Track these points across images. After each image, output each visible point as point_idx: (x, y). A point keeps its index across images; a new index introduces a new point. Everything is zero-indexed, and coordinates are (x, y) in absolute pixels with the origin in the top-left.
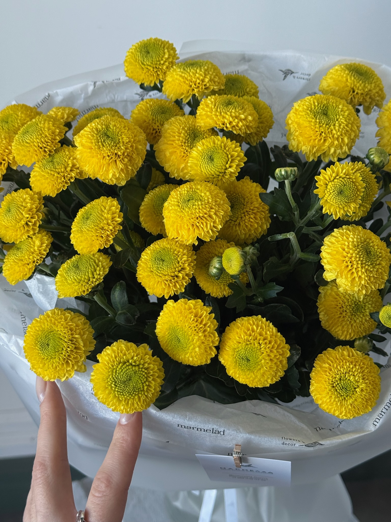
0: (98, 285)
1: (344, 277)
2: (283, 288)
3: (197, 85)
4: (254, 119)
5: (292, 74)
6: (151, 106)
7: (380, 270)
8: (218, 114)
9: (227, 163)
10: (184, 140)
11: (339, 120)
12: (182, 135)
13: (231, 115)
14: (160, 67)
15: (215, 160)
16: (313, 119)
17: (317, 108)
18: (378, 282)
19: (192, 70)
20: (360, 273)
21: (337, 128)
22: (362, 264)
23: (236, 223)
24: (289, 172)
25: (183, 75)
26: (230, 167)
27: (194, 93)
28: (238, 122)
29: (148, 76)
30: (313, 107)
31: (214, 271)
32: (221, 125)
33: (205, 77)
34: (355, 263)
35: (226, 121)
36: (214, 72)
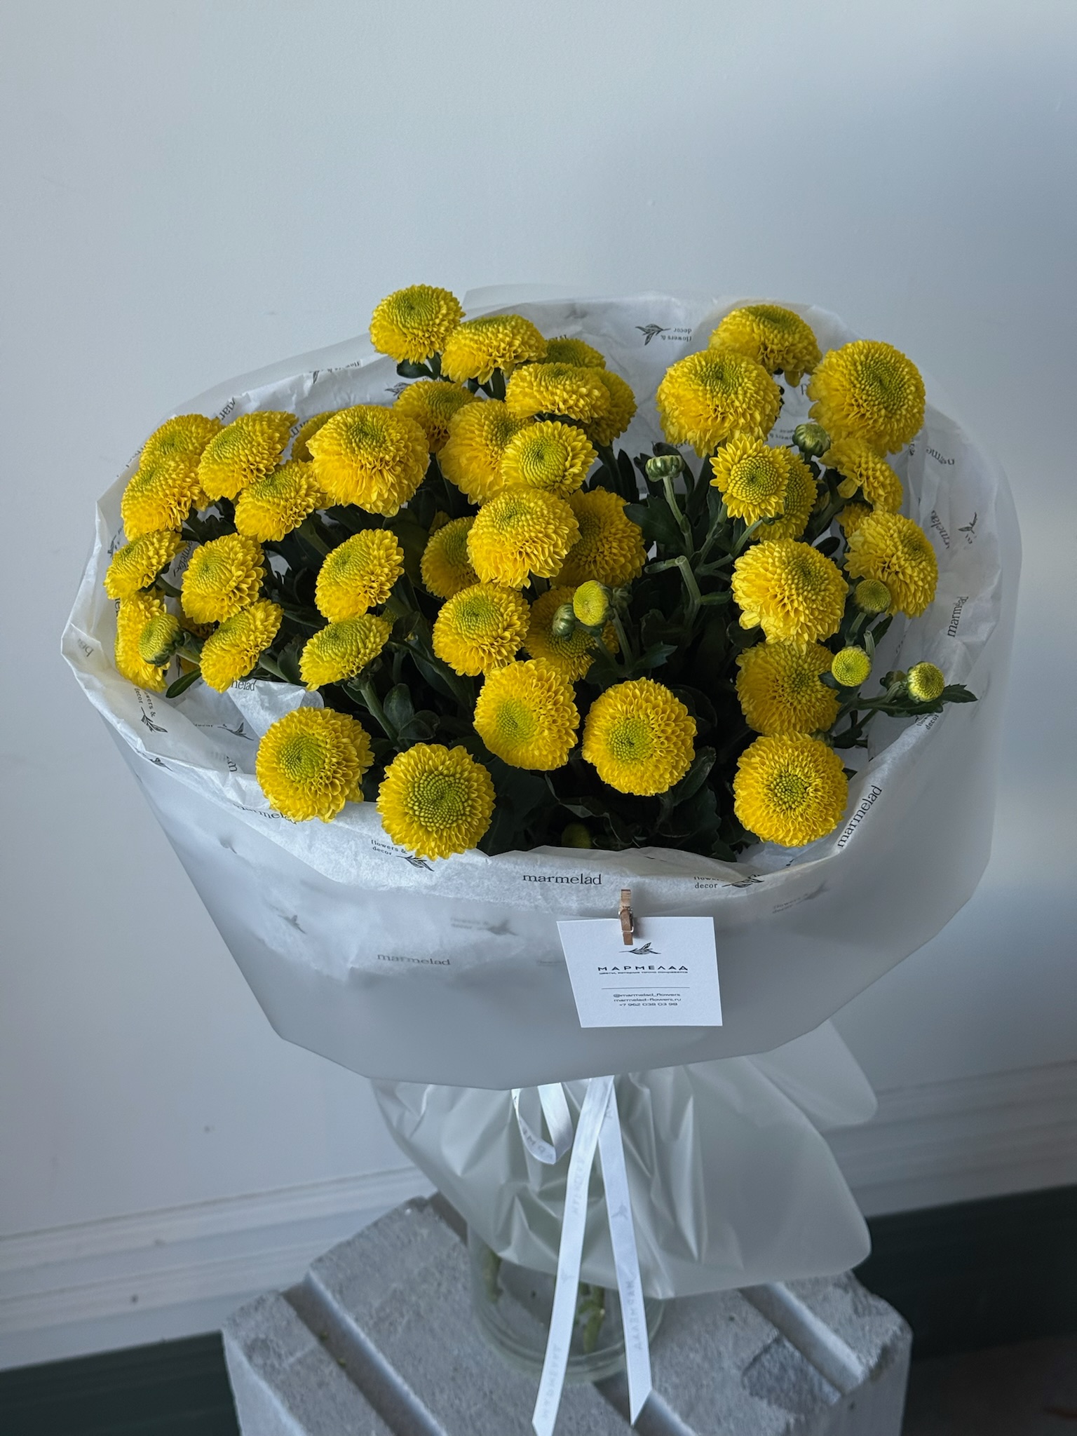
0: (375, 659)
1: (771, 612)
2: (677, 646)
3: (502, 351)
4: (602, 396)
5: (659, 332)
6: (426, 392)
7: (828, 599)
8: (542, 389)
9: (566, 460)
10: (490, 436)
11: (743, 384)
12: (486, 428)
13: (564, 389)
14: (435, 330)
15: (546, 457)
16: (700, 385)
17: (705, 369)
18: (827, 619)
19: (490, 329)
20: (796, 604)
21: (741, 397)
22: (797, 589)
23: (589, 559)
24: (669, 463)
25: (476, 338)
26: (571, 466)
27: (496, 366)
28: (578, 401)
29: (415, 345)
30: (698, 368)
31: (562, 625)
32: (549, 407)
33: (514, 338)
34: (786, 587)
35: (557, 399)
36: (526, 331)
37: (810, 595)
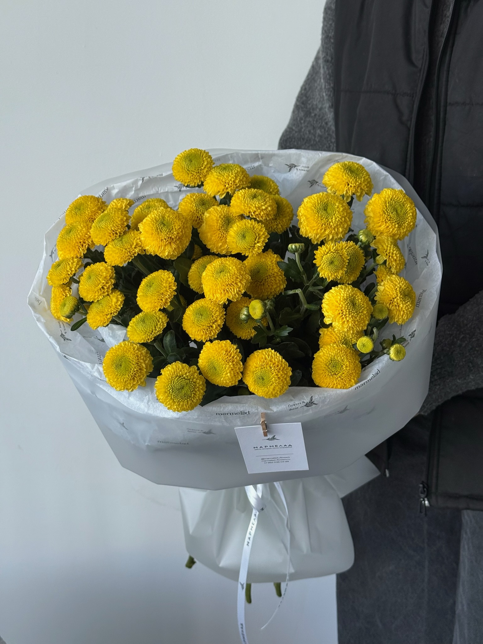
1: (337, 321)
2: (293, 329)
3: (230, 185)
4: (272, 210)
5: (295, 167)
6: (194, 199)
7: (362, 317)
8: (245, 205)
9: (256, 240)
10: (221, 226)
11: (336, 215)
12: (219, 221)
13: (255, 207)
14: (202, 172)
15: (247, 238)
16: (317, 213)
17: (319, 205)
18: (361, 325)
19: (226, 174)
20: (348, 319)
21: (334, 221)
22: (349, 312)
23: (261, 283)
24: (298, 247)
25: (219, 177)
26: (258, 242)
27: (227, 191)
28: (260, 212)
29: (193, 179)
30: (317, 204)
31: (243, 317)
32: (248, 213)
33: (236, 179)
34: (344, 311)
35: (251, 210)
37: (354, 315)
